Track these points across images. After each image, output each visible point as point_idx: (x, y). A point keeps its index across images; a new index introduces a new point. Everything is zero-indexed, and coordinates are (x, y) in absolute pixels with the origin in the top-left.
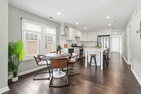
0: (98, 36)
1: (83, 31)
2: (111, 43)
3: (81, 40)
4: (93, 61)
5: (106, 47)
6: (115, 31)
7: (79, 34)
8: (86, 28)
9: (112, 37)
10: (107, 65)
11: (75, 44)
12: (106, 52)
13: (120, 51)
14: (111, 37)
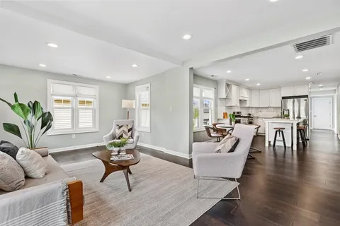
0: (283, 98)
1: (250, 89)
2: (311, 109)
3: (247, 105)
4: (279, 138)
5: (299, 117)
6: (321, 85)
7: (245, 94)
8: (258, 84)
9: (314, 97)
10: (305, 145)
11: (238, 113)
12: (301, 125)
13: (333, 127)
14: (311, 98)
